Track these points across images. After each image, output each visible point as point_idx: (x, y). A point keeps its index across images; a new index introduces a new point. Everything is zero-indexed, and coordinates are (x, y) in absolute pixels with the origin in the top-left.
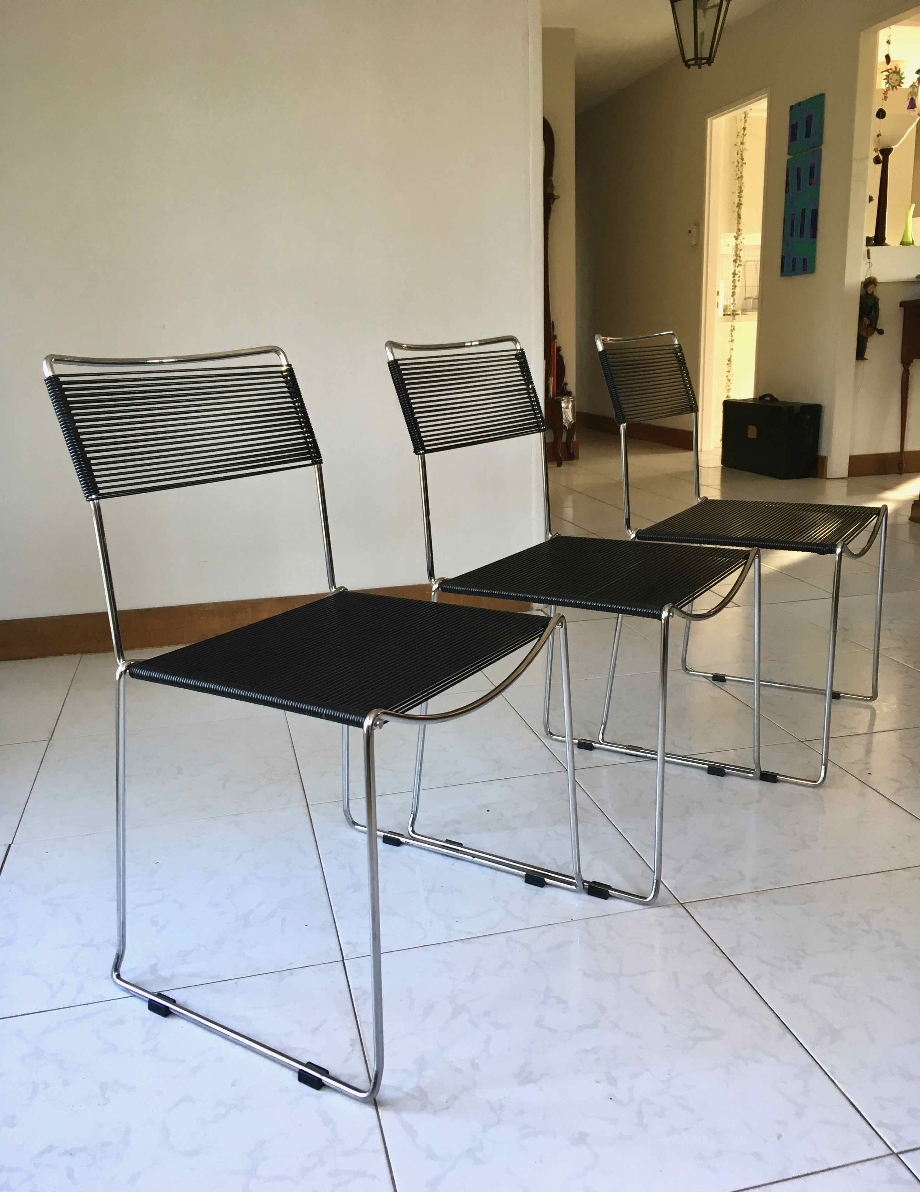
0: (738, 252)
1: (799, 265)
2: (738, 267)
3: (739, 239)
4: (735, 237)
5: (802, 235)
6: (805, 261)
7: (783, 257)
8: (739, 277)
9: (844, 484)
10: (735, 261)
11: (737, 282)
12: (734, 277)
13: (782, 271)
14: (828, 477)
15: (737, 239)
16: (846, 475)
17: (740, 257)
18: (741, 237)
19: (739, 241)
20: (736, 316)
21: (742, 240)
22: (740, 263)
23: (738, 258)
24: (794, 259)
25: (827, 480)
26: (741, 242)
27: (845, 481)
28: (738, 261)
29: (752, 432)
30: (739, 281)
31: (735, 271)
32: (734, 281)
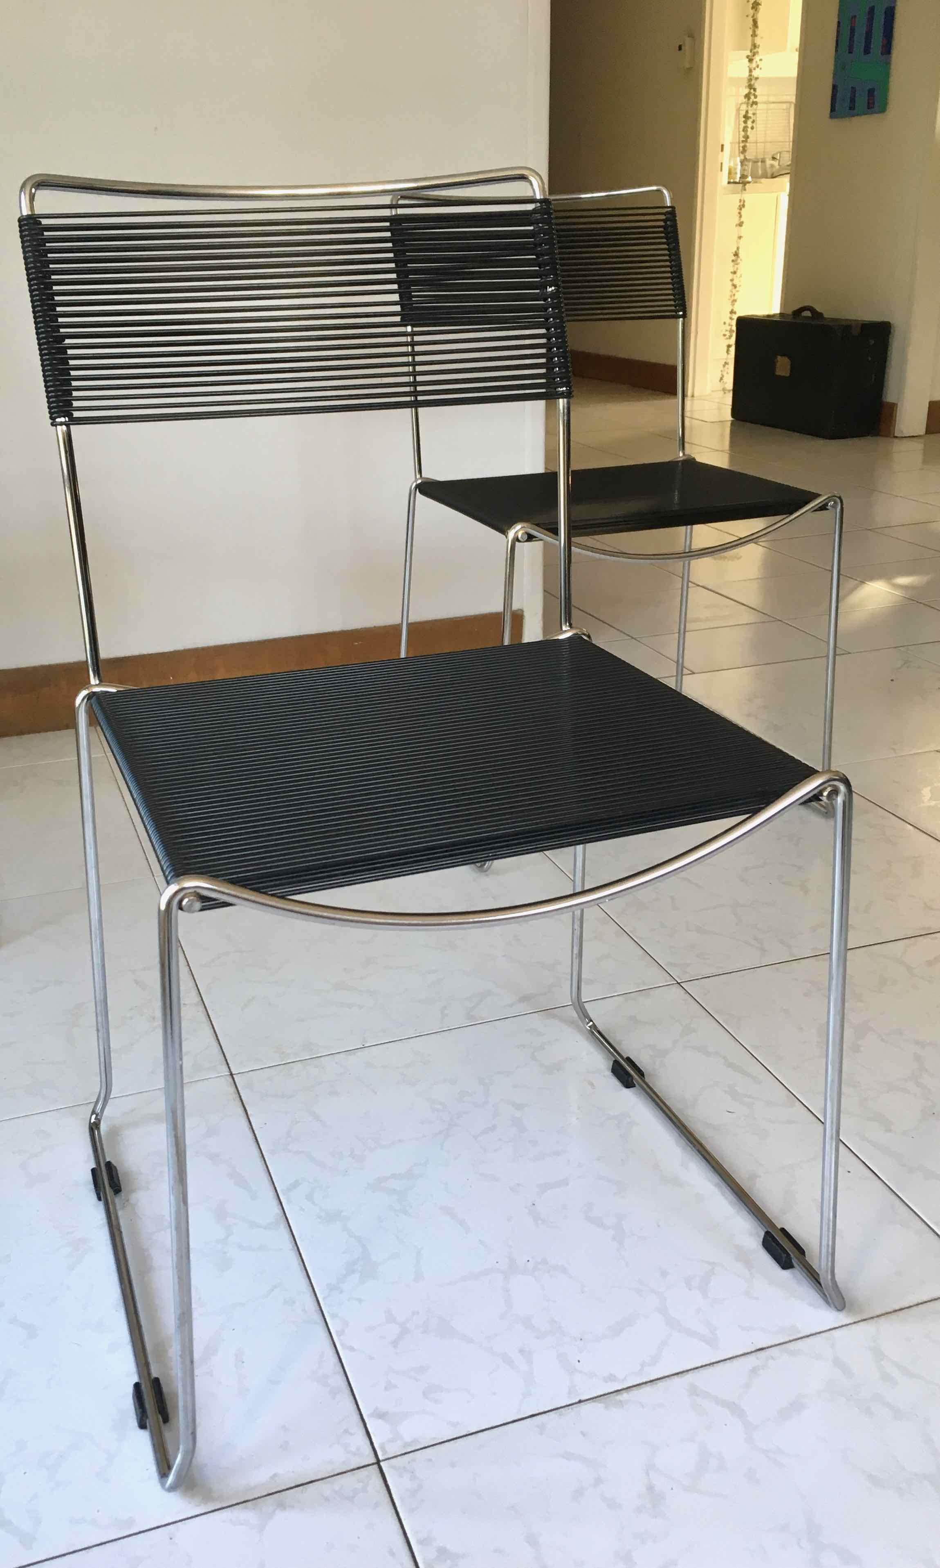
0: (752, 83)
1: (861, 101)
2: (752, 105)
3: (754, 61)
4: (748, 57)
5: (867, 51)
6: (871, 92)
7: (834, 87)
8: (753, 122)
9: (917, 447)
10: (747, 96)
11: (749, 130)
12: (745, 122)
13: (833, 109)
14: (896, 435)
15: (751, 60)
16: (922, 430)
17: (755, 90)
18: (757, 58)
19: (754, 65)
20: (747, 185)
21: (759, 62)
22: (755, 100)
23: (752, 91)
24: (854, 90)
25: (896, 440)
26: (758, 66)
27: (922, 440)
28: (752, 97)
29: (783, 366)
30: (752, 128)
31: (747, 112)
32: (745, 129)
